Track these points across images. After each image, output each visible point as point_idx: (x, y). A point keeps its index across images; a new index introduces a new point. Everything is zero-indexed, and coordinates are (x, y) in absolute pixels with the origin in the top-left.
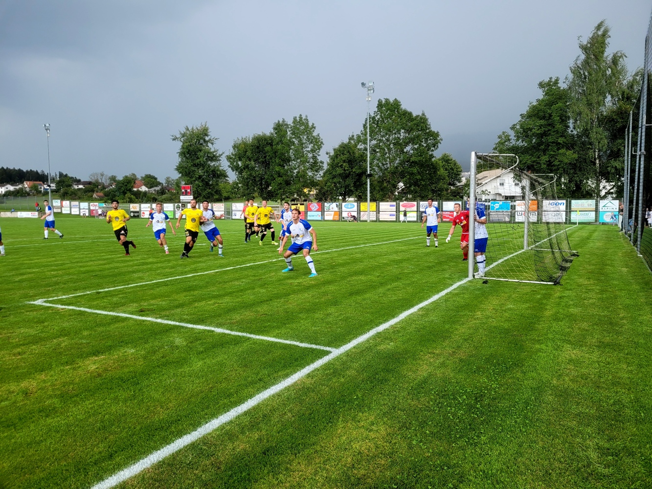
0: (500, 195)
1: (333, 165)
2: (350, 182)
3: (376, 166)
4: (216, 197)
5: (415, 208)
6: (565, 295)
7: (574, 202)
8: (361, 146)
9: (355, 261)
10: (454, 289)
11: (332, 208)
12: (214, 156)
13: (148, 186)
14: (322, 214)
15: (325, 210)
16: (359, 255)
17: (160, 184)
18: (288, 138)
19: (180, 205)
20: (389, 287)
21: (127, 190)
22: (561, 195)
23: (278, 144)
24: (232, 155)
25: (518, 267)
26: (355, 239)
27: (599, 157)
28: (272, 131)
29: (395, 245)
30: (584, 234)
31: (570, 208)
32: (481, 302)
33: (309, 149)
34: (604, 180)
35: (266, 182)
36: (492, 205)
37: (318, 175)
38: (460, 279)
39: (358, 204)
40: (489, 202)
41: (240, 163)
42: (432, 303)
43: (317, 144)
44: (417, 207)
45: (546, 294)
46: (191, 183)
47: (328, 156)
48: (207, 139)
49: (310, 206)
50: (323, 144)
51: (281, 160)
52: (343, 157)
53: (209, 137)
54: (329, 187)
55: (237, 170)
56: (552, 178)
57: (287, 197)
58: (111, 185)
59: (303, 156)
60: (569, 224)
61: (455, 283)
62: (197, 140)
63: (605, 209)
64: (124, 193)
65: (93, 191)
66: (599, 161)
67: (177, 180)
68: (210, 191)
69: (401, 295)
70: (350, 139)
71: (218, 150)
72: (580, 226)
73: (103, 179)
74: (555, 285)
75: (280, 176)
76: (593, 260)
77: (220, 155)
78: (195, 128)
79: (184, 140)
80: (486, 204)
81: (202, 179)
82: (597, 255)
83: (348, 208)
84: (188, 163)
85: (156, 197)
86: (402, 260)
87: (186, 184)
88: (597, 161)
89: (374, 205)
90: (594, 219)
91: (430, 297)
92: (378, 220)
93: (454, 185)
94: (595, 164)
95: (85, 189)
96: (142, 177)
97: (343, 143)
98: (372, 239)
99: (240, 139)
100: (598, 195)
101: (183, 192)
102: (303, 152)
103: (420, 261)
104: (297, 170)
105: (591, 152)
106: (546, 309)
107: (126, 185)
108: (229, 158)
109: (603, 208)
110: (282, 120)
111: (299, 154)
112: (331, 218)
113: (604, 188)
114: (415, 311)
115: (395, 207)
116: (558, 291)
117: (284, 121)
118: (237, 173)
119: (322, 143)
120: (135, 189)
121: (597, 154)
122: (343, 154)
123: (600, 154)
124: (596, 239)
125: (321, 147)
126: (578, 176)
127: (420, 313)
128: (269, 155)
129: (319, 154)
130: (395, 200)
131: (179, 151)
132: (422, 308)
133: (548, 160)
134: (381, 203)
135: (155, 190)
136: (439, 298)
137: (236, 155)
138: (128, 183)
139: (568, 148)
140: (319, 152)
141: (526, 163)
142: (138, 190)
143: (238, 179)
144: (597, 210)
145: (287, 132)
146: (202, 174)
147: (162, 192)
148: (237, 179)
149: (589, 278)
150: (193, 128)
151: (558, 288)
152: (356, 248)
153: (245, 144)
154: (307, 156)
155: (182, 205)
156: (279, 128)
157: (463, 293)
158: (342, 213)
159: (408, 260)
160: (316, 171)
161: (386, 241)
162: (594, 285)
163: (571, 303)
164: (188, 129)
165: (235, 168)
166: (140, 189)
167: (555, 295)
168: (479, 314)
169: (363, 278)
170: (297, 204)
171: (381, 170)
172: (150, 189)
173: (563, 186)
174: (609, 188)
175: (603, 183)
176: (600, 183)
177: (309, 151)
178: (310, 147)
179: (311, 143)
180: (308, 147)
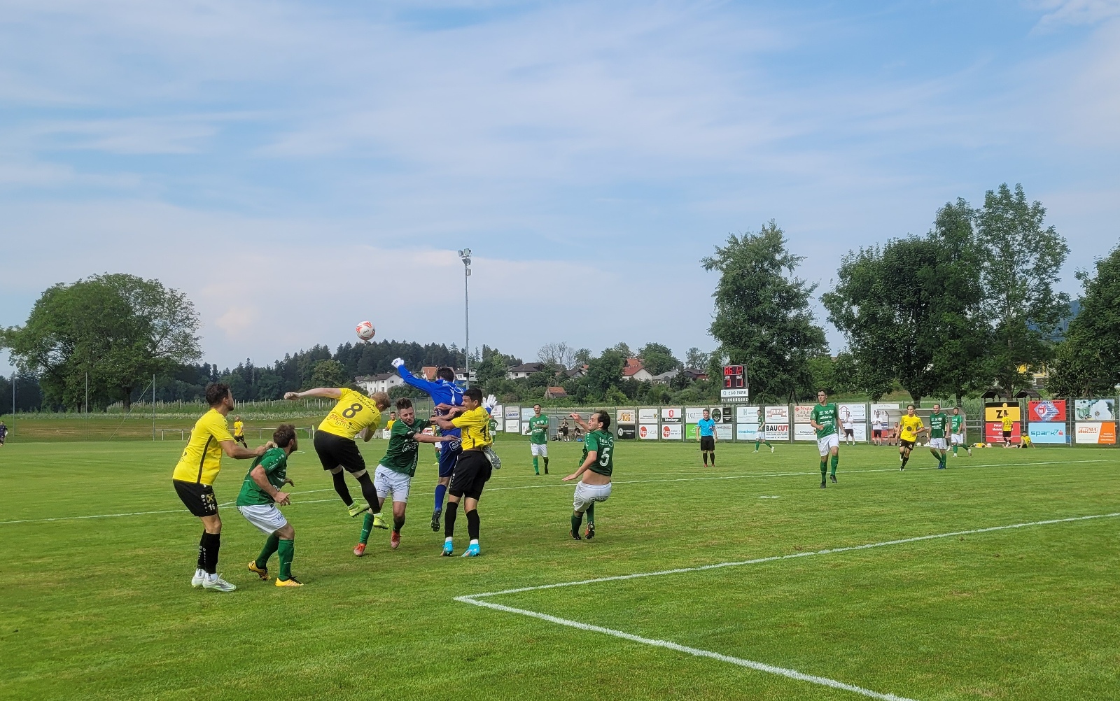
1: (1097, 303)
4: (799, 390)
11: (1097, 414)
12: (797, 295)
13: (653, 370)
14: (1067, 429)
15: (1077, 418)
17: (676, 363)
18: (975, 243)
19: (721, 409)
21: (611, 380)
23: (948, 258)
24: (838, 291)
28: (934, 229)
35: (920, 352)
37: (1055, 332)
43: (1052, 251)
46: (745, 361)
47: (1082, 282)
48: (778, 257)
49: (1036, 409)
50: (1068, 251)
51: (958, 296)
53: (783, 255)
54: (1088, 357)
55: (848, 326)
57: (974, 388)
58: (580, 371)
59: (1013, 286)
62: (756, 261)
64: (605, 386)
67: (714, 354)
68: (786, 376)
73: (565, 358)
75: (954, 336)
77: (808, 293)
79: (727, 265)
81: (767, 349)
84: (735, 315)
85: (669, 393)
87: (733, 362)
95: (530, 379)
96: (641, 351)
99: (857, 252)
101: (727, 381)
102: (1014, 275)
104: (998, 320)
107: (609, 370)
108: (829, 300)
110: (957, 201)
111: (1004, 279)
112: (1093, 438)
117: (961, 204)
118: (850, 334)
119: (1064, 248)
120: (627, 378)
125: (1062, 259)
128: (928, 288)
129: (1057, 276)
131: (718, 290)
135: (666, 379)
137: (846, 291)
138: (612, 364)
140: (1056, 273)
142: (632, 379)
143: (853, 350)
145: (970, 228)
146: (768, 338)
147: (681, 383)
148: (848, 346)
150: (746, 238)
153: (866, 262)
154: (1024, 283)
155: (724, 409)
156: (952, 220)
160: (1050, 321)
165: (844, 322)
166: (636, 377)
170: (1000, 405)
172: (656, 377)
177: (1028, 271)
178: (1032, 260)
179: (1035, 250)
180: (1028, 261)
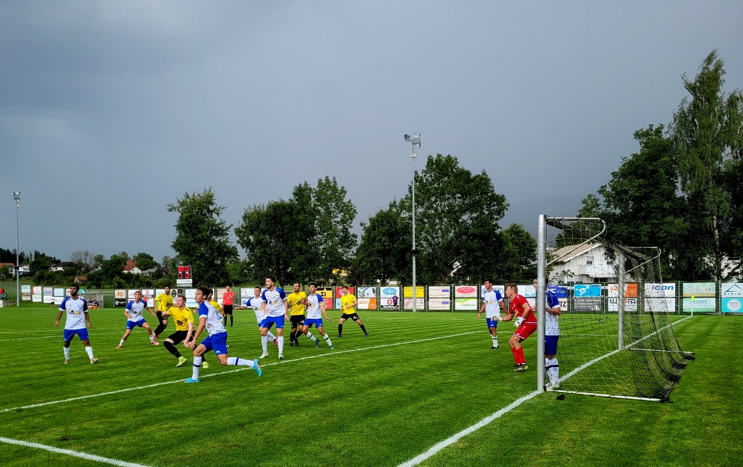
0: (588, 276)
1: (370, 239)
2: (391, 261)
3: (425, 240)
4: (222, 281)
5: (475, 294)
6: (677, 418)
7: (686, 285)
8: (404, 214)
9: (383, 365)
10: (515, 408)
11: (368, 294)
12: (220, 228)
13: (142, 267)
16: (391, 357)
17: (156, 264)
18: (312, 206)
19: (177, 290)
20: (423, 403)
21: (116, 273)
22: (669, 277)
23: (299, 213)
24: (242, 227)
25: (608, 375)
26: (391, 335)
27: (719, 227)
28: (292, 197)
29: (442, 342)
30: (702, 327)
31: (681, 293)
32: (552, 429)
33: (339, 219)
34: (726, 256)
35: (285, 261)
36: (577, 289)
37: (351, 253)
38: (525, 393)
39: (400, 289)
40: (572, 285)
41: (251, 238)
42: (481, 429)
43: (349, 212)
44: (478, 292)
45: (648, 416)
46: (191, 264)
47: (362, 228)
48: (211, 208)
50: (357, 213)
51: (303, 233)
52: (383, 229)
53: (214, 205)
54: (364, 267)
55: (247, 246)
56: (656, 253)
58: (97, 267)
59: (331, 228)
60: (680, 314)
61: (518, 398)
62: (199, 209)
63: (728, 295)
64: (112, 276)
65: (74, 274)
66: (719, 232)
67: (174, 259)
68: (213, 273)
69: (437, 417)
70: (391, 206)
71: (224, 222)
72: (696, 316)
73: (88, 260)
74: (661, 402)
75: (301, 253)
76: (716, 364)
77: (227, 229)
78: (196, 195)
79: (182, 210)
80: (569, 288)
81: (204, 258)
82: (721, 357)
83: (387, 293)
84: (187, 238)
85: (151, 282)
86: (448, 363)
87: (184, 264)
88: (716, 232)
89: (420, 291)
90: (715, 307)
91: (478, 419)
92: (426, 310)
93: (526, 263)
94: (713, 235)
95: (65, 271)
96: (134, 257)
97: (381, 211)
98: (413, 334)
99: (253, 207)
100: (719, 276)
101: (180, 275)
102: (331, 223)
103: (472, 366)
104: (323, 246)
105: (707, 220)
106: (650, 441)
107: (115, 267)
108: (238, 232)
109: (727, 293)
110: (304, 183)
111: (326, 226)
112: (366, 306)
113: (726, 266)
114: (454, 442)
115: (449, 293)
116: (666, 413)
117: (306, 184)
118: (248, 250)
119: (355, 211)
120: (126, 272)
121: (715, 223)
122: (381, 225)
123: (720, 223)
124: (719, 336)
125: (354, 217)
126: (691, 252)
127: (461, 445)
128: (288, 228)
129: (351, 225)
130: (449, 283)
131: (177, 224)
132: (465, 437)
133: (650, 230)
134: (430, 288)
135: (150, 273)
136: (492, 422)
137: (246, 228)
138: (117, 264)
139: (676, 216)
140: (351, 223)
141: (621, 234)
142: (129, 273)
143: (249, 258)
144: (717, 296)
145: (310, 198)
146: (204, 252)
147: (158, 275)
148: (247, 257)
149: (712, 392)
150: (194, 195)
151: (667, 407)
152: (388, 348)
153: (258, 213)
154: (336, 228)
155: (178, 290)
156: (301, 193)
157: (528, 414)
158: (379, 301)
159: (455, 364)
160: (348, 247)
161: (433, 336)
162: (720, 402)
163: (686, 430)
164: (188, 197)
165: (246, 244)
166: (131, 271)
167: (663, 419)
168: (548, 448)
169: (388, 389)
170: (323, 289)
171: (430, 245)
172: (143, 272)
173: (671, 265)
174: (733, 266)
175: (725, 261)
176: (721, 260)
177: (338, 221)
178: (340, 216)
179: (341, 211)
180: (338, 217)
